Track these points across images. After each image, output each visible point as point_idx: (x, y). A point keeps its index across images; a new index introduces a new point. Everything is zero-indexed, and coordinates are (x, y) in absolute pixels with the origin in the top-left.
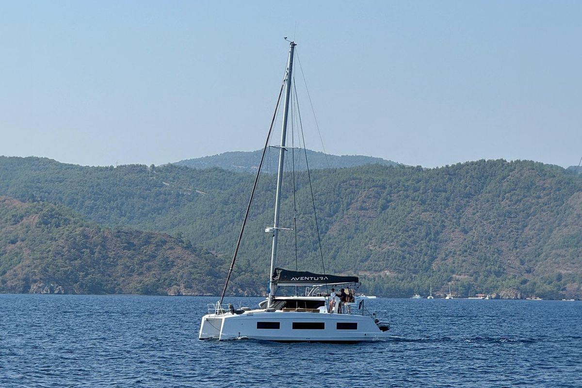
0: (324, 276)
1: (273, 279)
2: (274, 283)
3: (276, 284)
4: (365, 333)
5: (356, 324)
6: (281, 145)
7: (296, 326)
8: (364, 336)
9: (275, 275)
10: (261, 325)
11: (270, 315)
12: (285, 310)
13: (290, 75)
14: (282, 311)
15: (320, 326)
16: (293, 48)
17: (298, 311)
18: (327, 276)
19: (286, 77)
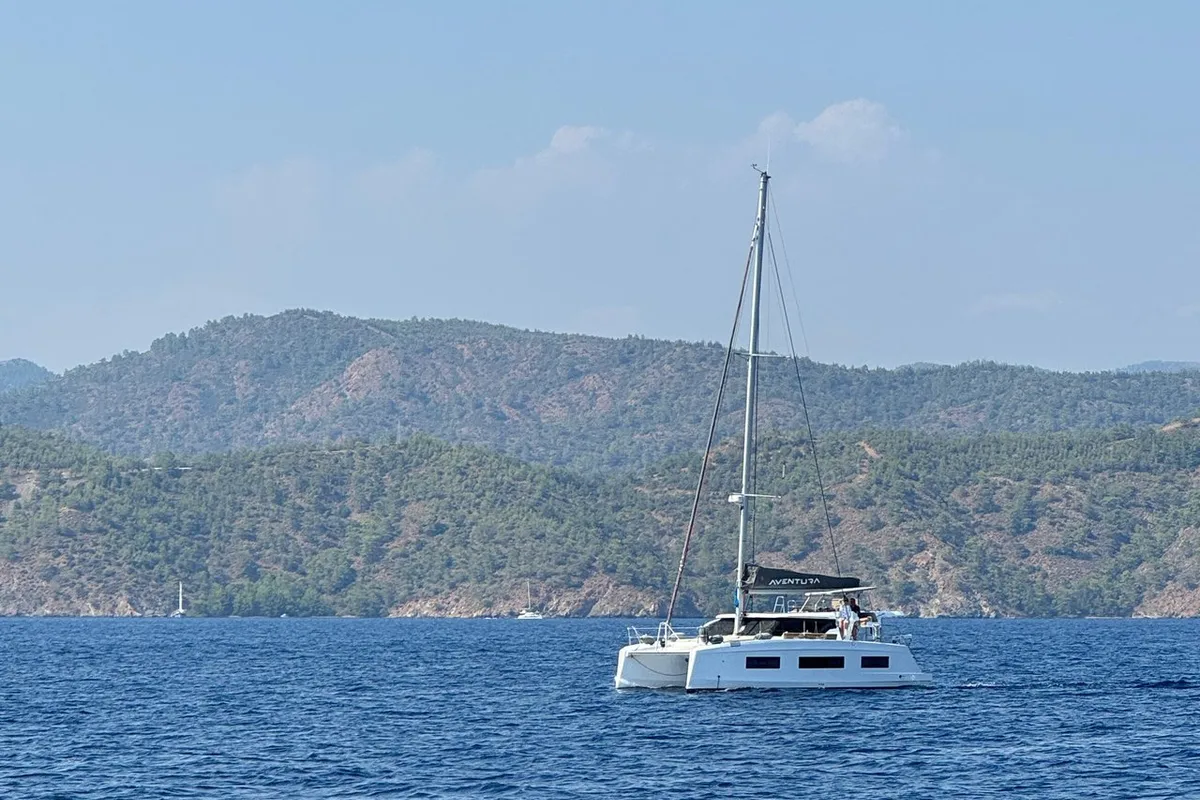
0: (814, 577)
1: (744, 584)
2: (745, 589)
3: (747, 592)
4: (901, 674)
5: (887, 658)
6: (751, 350)
7: (805, 663)
8: (899, 680)
9: (746, 576)
10: (754, 663)
11: (766, 644)
12: (787, 636)
13: (762, 230)
14: (781, 638)
15: (838, 662)
16: (765, 183)
17: (806, 637)
18: (818, 576)
19: (756, 233)
